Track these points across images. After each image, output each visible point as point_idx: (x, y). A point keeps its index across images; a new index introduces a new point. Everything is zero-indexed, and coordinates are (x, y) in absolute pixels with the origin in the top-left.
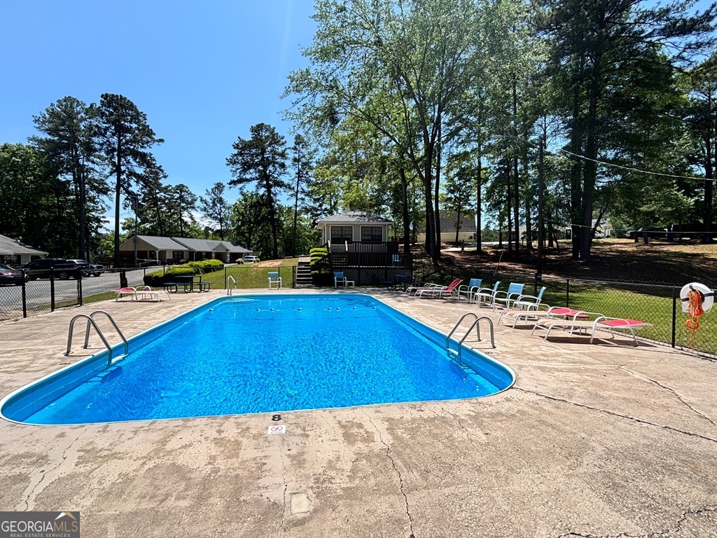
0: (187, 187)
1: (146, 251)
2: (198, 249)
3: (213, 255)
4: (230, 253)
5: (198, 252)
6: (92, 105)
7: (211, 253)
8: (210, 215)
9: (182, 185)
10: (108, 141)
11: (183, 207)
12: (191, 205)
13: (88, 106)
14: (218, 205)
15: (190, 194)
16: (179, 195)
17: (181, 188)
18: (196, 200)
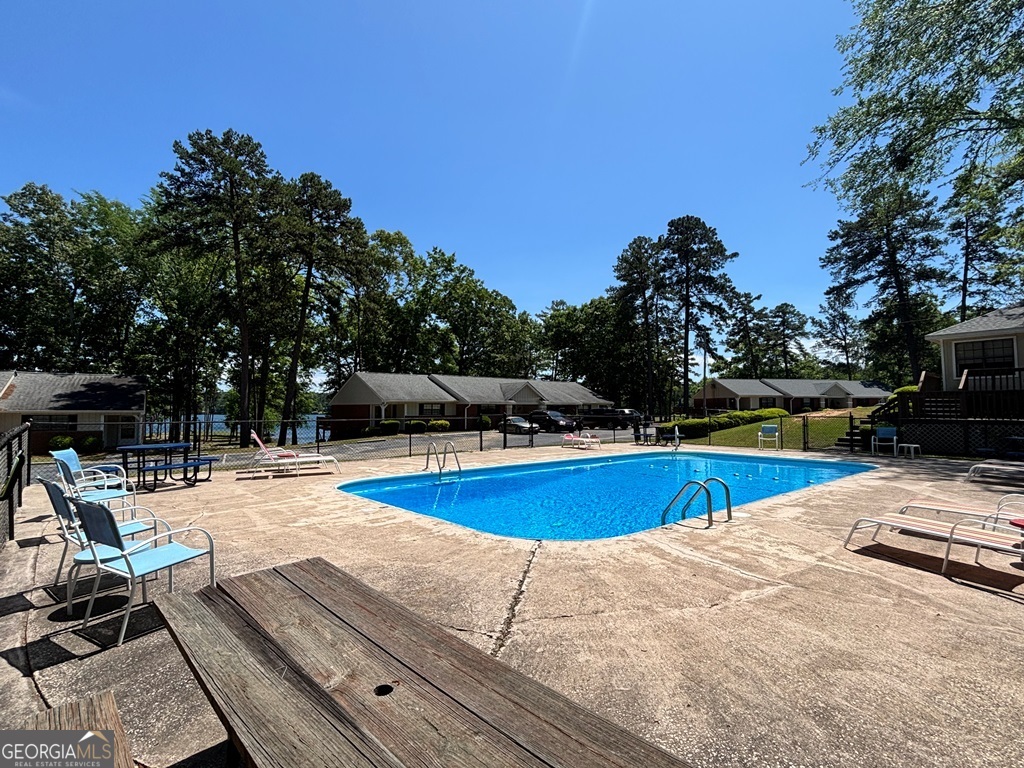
0: (792, 306)
1: (725, 399)
2: (795, 394)
3: (823, 403)
4: (853, 399)
5: (796, 399)
6: (660, 238)
7: (818, 399)
8: (827, 343)
9: (785, 304)
10: (677, 272)
11: (787, 336)
12: (799, 330)
13: (656, 241)
14: (841, 325)
15: (798, 314)
16: (780, 319)
17: (783, 310)
18: (805, 323)
